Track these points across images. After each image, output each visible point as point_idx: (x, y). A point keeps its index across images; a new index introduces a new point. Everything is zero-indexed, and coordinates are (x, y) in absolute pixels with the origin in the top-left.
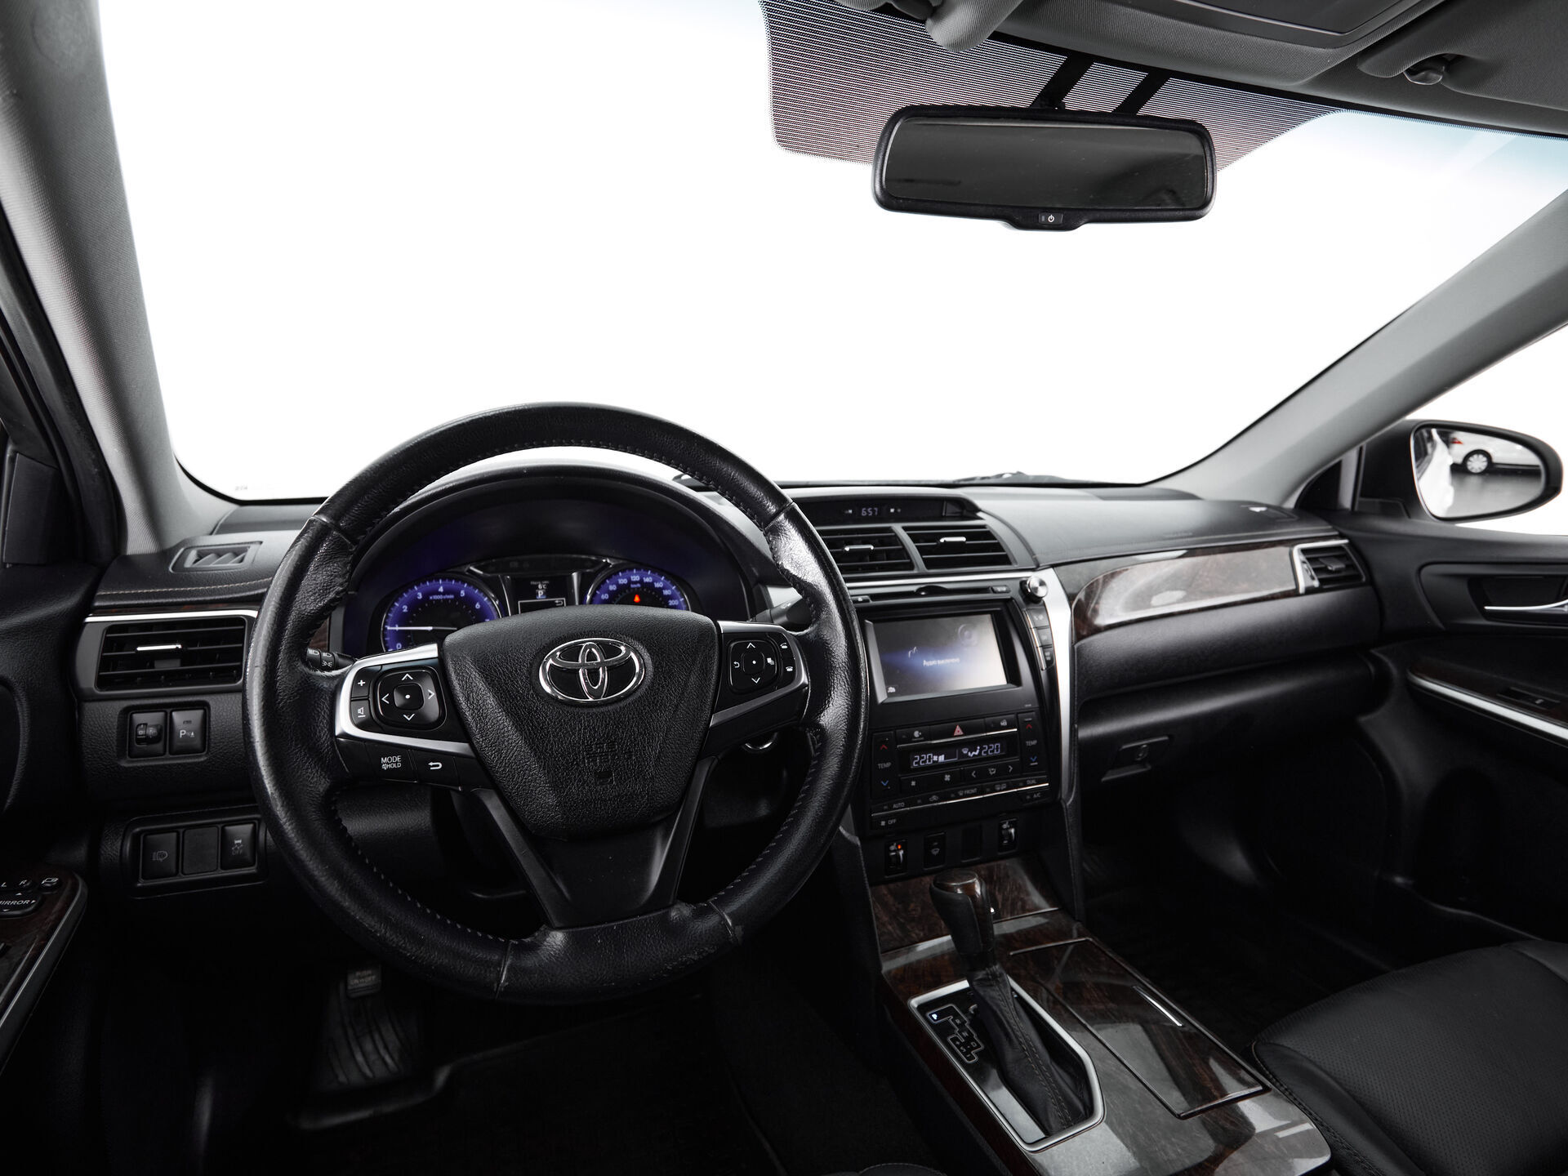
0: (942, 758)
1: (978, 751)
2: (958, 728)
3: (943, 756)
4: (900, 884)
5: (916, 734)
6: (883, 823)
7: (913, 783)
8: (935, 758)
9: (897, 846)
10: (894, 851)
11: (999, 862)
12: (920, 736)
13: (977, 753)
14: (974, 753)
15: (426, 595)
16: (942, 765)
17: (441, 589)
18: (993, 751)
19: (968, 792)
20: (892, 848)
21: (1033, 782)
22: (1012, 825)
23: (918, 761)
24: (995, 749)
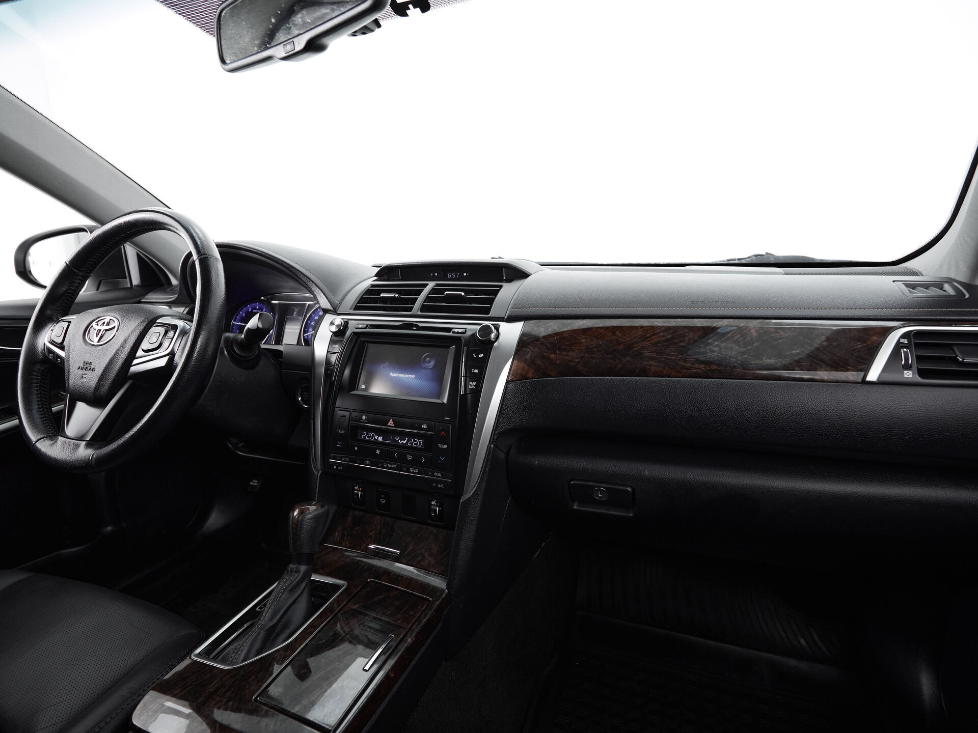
0: (380, 439)
1: (406, 441)
2: (391, 421)
3: (382, 437)
4: (361, 513)
5: (364, 417)
6: (335, 467)
7: (356, 448)
8: (376, 437)
9: (359, 488)
10: (357, 490)
11: (429, 527)
12: (366, 420)
13: (404, 442)
14: (402, 441)
15: (252, 310)
16: (380, 443)
17: (257, 308)
18: (416, 444)
19: (390, 466)
20: (356, 488)
21: (440, 475)
22: (440, 505)
23: (365, 436)
24: (419, 443)
